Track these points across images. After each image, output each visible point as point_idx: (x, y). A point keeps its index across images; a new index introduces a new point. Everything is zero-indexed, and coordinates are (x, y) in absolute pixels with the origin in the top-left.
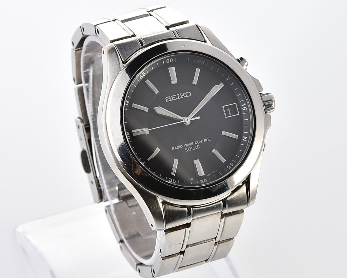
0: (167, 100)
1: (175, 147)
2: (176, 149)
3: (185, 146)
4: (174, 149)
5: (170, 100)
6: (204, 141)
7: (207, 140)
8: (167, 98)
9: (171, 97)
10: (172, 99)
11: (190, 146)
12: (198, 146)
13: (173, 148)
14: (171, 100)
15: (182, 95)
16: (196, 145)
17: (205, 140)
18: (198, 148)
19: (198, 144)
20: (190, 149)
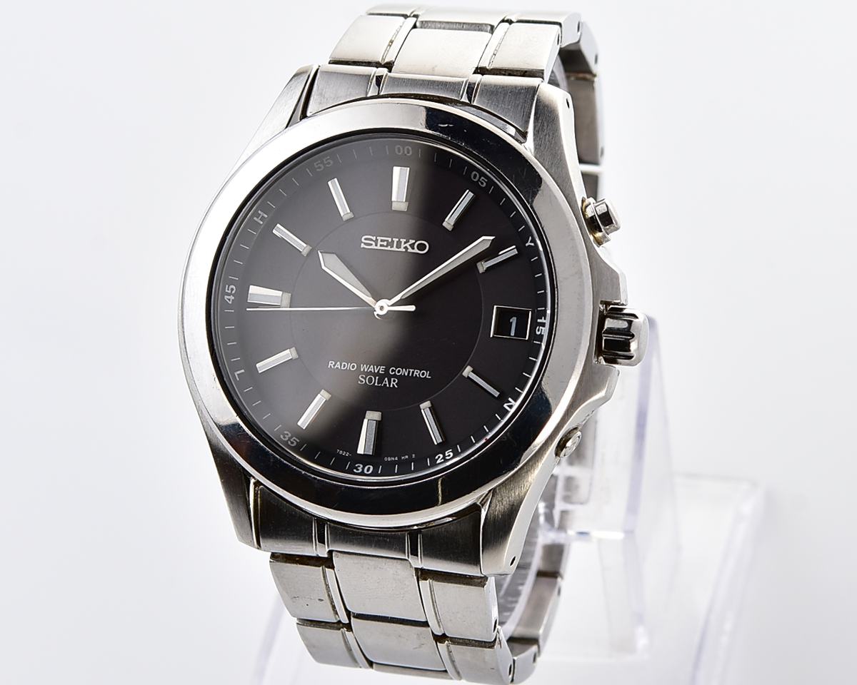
0: (365, 244)
1: (338, 363)
2: (337, 368)
3: (362, 370)
4: (334, 366)
5: (372, 245)
6: (413, 372)
7: (423, 374)
8: (365, 239)
9: (377, 240)
10: (376, 245)
11: (375, 375)
12: (394, 381)
13: (331, 364)
14: (373, 247)
15: (405, 243)
16: (390, 377)
17: (417, 373)
18: (391, 386)
19: (395, 376)
20: (370, 380)
